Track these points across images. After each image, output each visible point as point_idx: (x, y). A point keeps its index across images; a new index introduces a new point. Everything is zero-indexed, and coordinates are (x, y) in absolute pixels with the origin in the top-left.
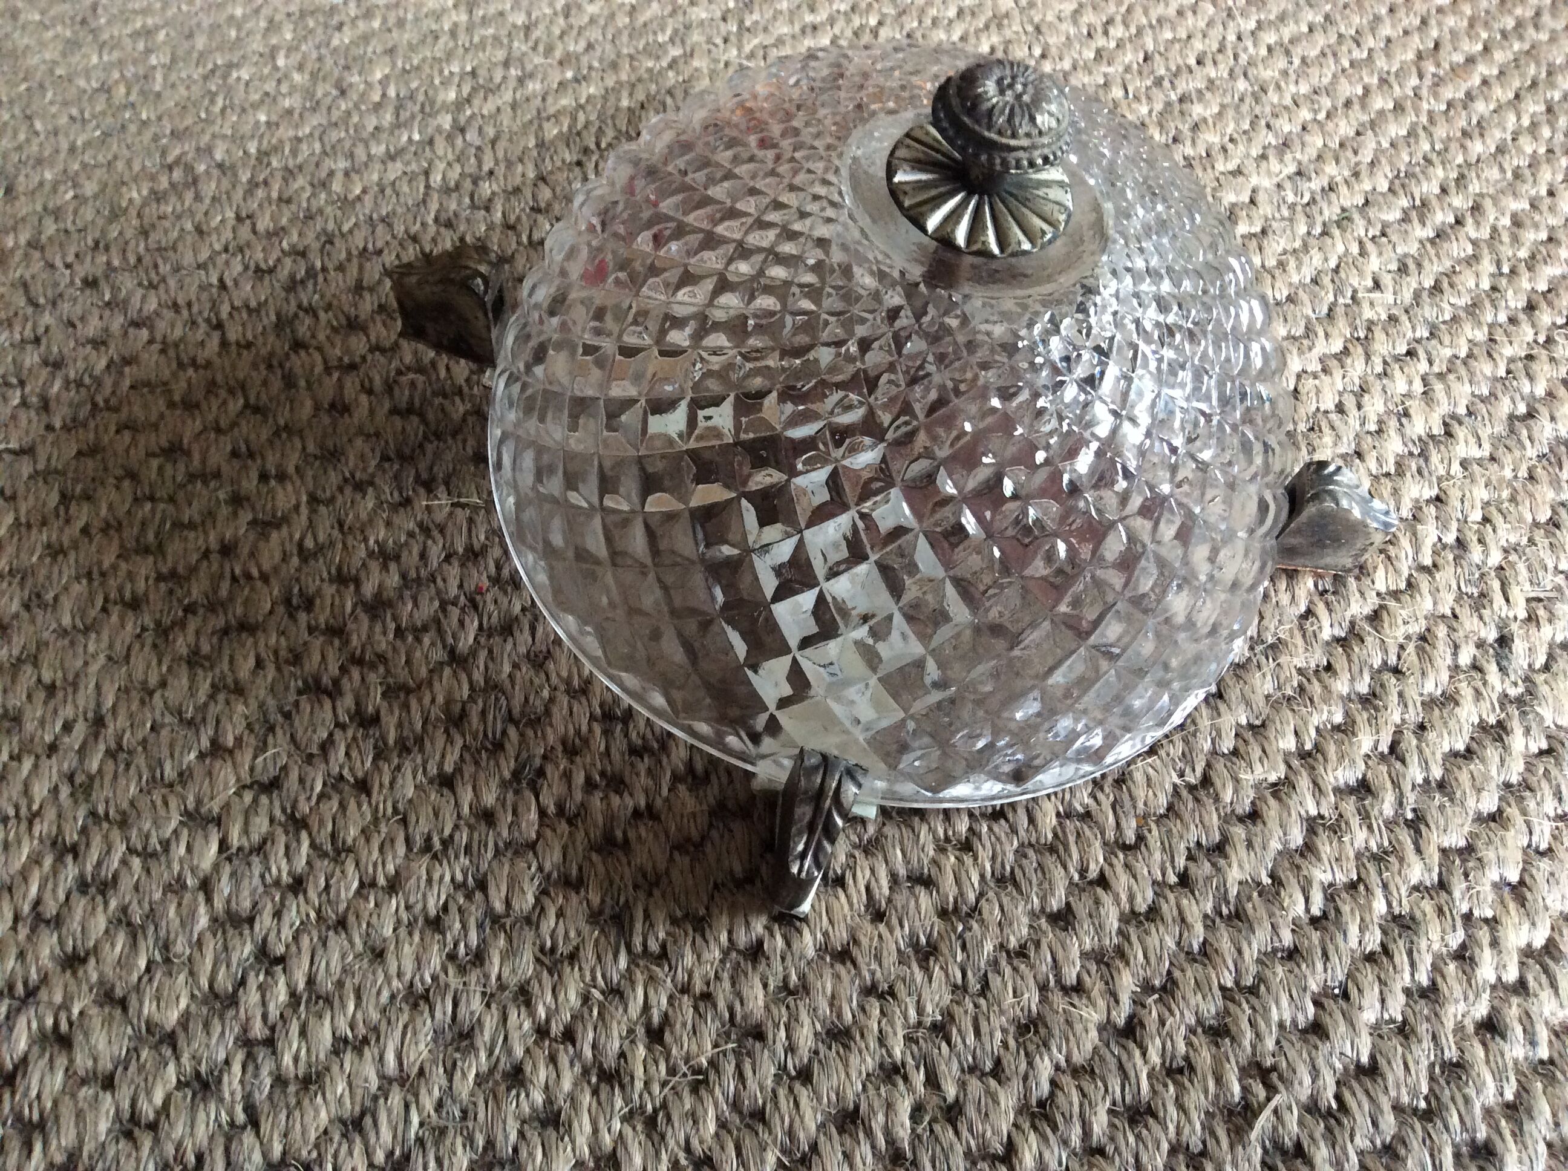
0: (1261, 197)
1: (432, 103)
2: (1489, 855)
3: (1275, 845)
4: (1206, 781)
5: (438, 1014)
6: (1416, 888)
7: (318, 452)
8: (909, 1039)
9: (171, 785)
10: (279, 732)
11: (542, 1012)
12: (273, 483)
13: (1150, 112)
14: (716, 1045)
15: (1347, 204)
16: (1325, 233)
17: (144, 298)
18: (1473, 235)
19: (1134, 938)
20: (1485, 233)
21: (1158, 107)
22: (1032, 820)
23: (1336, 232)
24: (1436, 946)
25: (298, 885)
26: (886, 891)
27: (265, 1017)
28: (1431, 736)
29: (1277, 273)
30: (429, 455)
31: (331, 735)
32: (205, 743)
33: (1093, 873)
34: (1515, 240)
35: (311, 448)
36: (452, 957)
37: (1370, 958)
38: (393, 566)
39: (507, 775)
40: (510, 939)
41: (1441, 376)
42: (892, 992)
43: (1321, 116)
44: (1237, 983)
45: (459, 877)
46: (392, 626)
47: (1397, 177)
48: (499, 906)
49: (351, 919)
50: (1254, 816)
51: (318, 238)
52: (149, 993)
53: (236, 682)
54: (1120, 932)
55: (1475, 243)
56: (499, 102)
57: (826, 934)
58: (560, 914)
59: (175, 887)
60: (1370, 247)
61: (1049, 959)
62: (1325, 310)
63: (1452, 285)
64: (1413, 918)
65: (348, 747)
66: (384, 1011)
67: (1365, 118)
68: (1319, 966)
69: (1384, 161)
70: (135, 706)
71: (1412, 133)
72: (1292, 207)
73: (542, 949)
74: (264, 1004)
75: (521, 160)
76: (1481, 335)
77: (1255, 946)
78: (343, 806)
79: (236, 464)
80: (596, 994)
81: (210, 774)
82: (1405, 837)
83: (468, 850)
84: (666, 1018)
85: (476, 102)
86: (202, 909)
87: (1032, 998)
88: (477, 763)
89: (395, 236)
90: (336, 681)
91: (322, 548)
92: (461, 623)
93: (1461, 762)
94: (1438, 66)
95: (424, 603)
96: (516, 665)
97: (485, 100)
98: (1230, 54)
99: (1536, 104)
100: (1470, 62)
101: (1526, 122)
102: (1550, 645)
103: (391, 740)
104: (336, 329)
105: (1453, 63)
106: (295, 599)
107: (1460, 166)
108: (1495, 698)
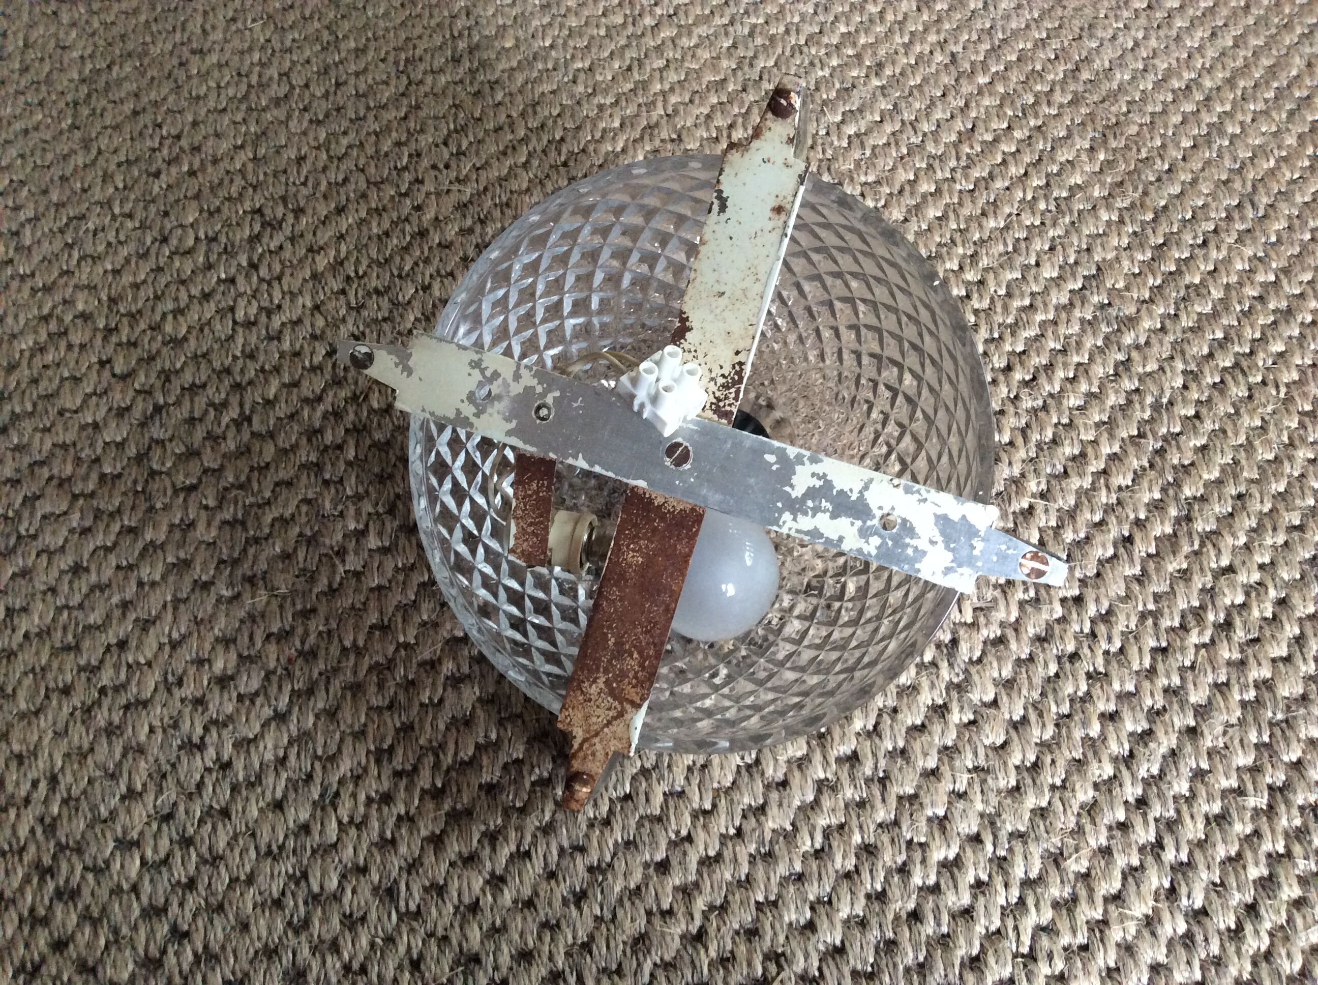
1: (233, 246)
2: (926, 801)
3: (797, 803)
4: (757, 762)
5: (284, 961)
6: (880, 825)
7: (175, 562)
8: (568, 954)
9: (105, 821)
10: (169, 778)
11: (346, 956)
12: (147, 588)
14: (452, 969)
17: (42, 441)
18: (977, 306)
19: (705, 876)
20: (986, 303)
22: (647, 800)
24: (889, 864)
25: (191, 885)
26: (556, 858)
27: (180, 972)
28: (900, 718)
30: (250, 557)
31: (202, 777)
32: (123, 789)
33: (684, 833)
34: (1006, 308)
35: (171, 559)
36: (290, 924)
37: (848, 875)
38: (232, 647)
39: (316, 797)
40: (324, 912)
42: (558, 925)
44: (766, 898)
45: (291, 871)
46: (235, 695)
48: (316, 889)
49: (226, 906)
50: (784, 784)
51: (158, 377)
52: (109, 962)
53: (138, 744)
54: (698, 872)
57: (518, 891)
58: (354, 892)
59: (117, 891)
61: (653, 894)
64: (876, 847)
65: (214, 786)
66: (251, 962)
67: (913, 203)
68: (816, 884)
70: (76, 766)
71: (945, 214)
73: (344, 915)
74: (179, 965)
75: (301, 292)
77: (778, 874)
78: (214, 828)
79: (121, 575)
80: (378, 941)
81: (129, 811)
82: (876, 790)
83: (294, 851)
84: (421, 956)
85: (265, 240)
86: (135, 904)
87: (642, 922)
88: (296, 791)
89: (214, 370)
90: (202, 738)
91: (184, 637)
92: (280, 688)
93: (917, 734)
94: (972, 147)
95: (254, 674)
96: (317, 717)
97: (271, 237)
98: (820, 149)
99: (1039, 178)
100: (996, 140)
101: (1029, 197)
102: (985, 643)
103: (241, 778)
104: (179, 457)
105: (983, 142)
106: (170, 678)
107: (975, 243)
108: (943, 686)
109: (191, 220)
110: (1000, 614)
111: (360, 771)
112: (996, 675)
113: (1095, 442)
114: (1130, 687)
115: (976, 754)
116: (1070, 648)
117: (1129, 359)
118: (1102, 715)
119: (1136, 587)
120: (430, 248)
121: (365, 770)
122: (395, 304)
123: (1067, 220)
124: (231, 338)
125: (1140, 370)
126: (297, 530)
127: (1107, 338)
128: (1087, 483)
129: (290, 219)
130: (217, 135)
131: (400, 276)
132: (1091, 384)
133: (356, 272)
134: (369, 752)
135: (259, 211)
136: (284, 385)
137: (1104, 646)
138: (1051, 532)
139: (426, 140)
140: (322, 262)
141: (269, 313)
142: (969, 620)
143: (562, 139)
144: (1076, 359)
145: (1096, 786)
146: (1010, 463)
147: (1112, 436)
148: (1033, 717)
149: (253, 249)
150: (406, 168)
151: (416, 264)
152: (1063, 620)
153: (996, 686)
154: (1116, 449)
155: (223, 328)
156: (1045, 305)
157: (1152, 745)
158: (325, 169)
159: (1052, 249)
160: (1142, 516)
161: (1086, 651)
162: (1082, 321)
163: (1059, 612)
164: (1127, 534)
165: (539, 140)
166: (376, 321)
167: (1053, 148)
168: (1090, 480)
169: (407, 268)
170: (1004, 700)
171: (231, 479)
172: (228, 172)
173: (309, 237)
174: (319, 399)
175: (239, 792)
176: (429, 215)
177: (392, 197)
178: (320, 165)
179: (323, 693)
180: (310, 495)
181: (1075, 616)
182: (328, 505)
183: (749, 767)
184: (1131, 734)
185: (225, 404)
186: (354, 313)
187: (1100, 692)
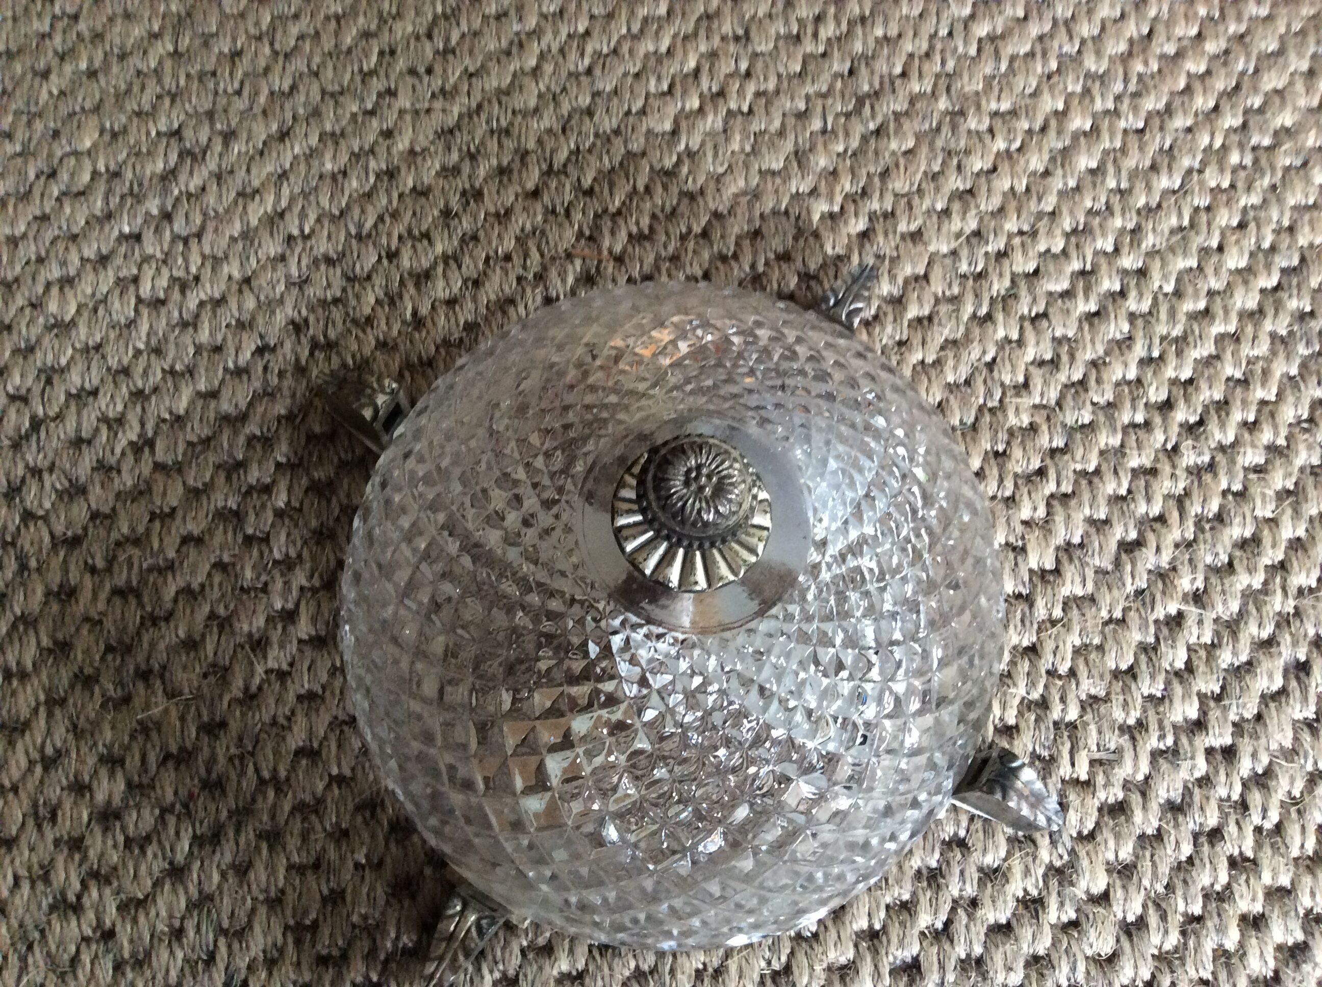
0: (936, 269)
4: (788, 968)
7: (51, 645)
10: (36, 949)
12: (15, 683)
13: (846, 150)
15: (1018, 272)
16: (989, 316)
18: (1133, 308)
21: (854, 143)
23: (1000, 314)
28: (979, 913)
29: (933, 373)
30: (145, 645)
31: (78, 950)
34: (1172, 312)
35: (45, 641)
41: (1065, 499)
43: (1015, 147)
46: (121, 839)
47: (1075, 231)
51: (38, 377)
55: (1133, 319)
60: (1029, 329)
62: (972, 418)
63: (1098, 379)
65: (92, 963)
69: (1065, 209)
71: (1102, 165)
72: (963, 281)
75: (226, 257)
76: (1113, 443)
85: (183, 177)
88: (194, 975)
89: (109, 369)
90: (79, 897)
91: (58, 753)
92: (177, 833)
93: (999, 938)
94: (1146, 63)
95: (146, 813)
96: (223, 875)
97: (191, 173)
98: (938, 58)
99: (1234, 116)
100: (1179, 55)
101: (1218, 144)
102: (1100, 810)
103: (126, 955)
104: (60, 494)
105: (1163, 57)
106: (42, 811)
107: (1138, 212)
108: (1041, 871)
109: (88, 144)
110: (1124, 771)
111: (276, 954)
112: (1111, 857)
113: (1273, 522)
114: (1285, 881)
115: (1074, 969)
116: (1212, 821)
118: (1244, 918)
119: (1306, 737)
120: (401, 196)
121: (281, 951)
122: (351, 279)
123: (1266, 182)
124: (131, 324)
126: (206, 609)
127: (1304, 366)
128: (1257, 582)
129: (218, 147)
130: (127, 16)
131: (359, 237)
132: (1276, 434)
133: (302, 231)
134: (287, 927)
135: (177, 134)
136: (199, 394)
137: (1256, 819)
138: (1203, 653)
139: (404, 28)
140: (256, 212)
141: (184, 287)
142: (1084, 777)
143: (587, 33)
144: (1260, 393)
146: (1158, 549)
147: (1297, 514)
148: (1153, 919)
149: (166, 191)
150: (373, 73)
151: (381, 218)
152: (1205, 782)
153: (1108, 871)
154: (1301, 532)
155: (122, 309)
156: (1226, 311)
157: (1306, 968)
158: (267, 70)
159: (1242, 226)
161: (1232, 827)
162: (1273, 336)
163: (1201, 767)
164: (1303, 658)
165: (556, 33)
166: (323, 303)
167: (1257, 71)
168: (1262, 577)
169: (369, 224)
170: (1118, 894)
171: (125, 530)
172: (139, 73)
173: (241, 174)
174: (243, 417)
175: (123, 974)
176: (402, 144)
177: (354, 116)
178: (262, 63)
179: (232, 843)
180: (226, 558)
181: (1222, 777)
182: (249, 574)
183: (775, 975)
184: (1279, 948)
185: (120, 421)
186: (295, 291)
187: (1244, 887)
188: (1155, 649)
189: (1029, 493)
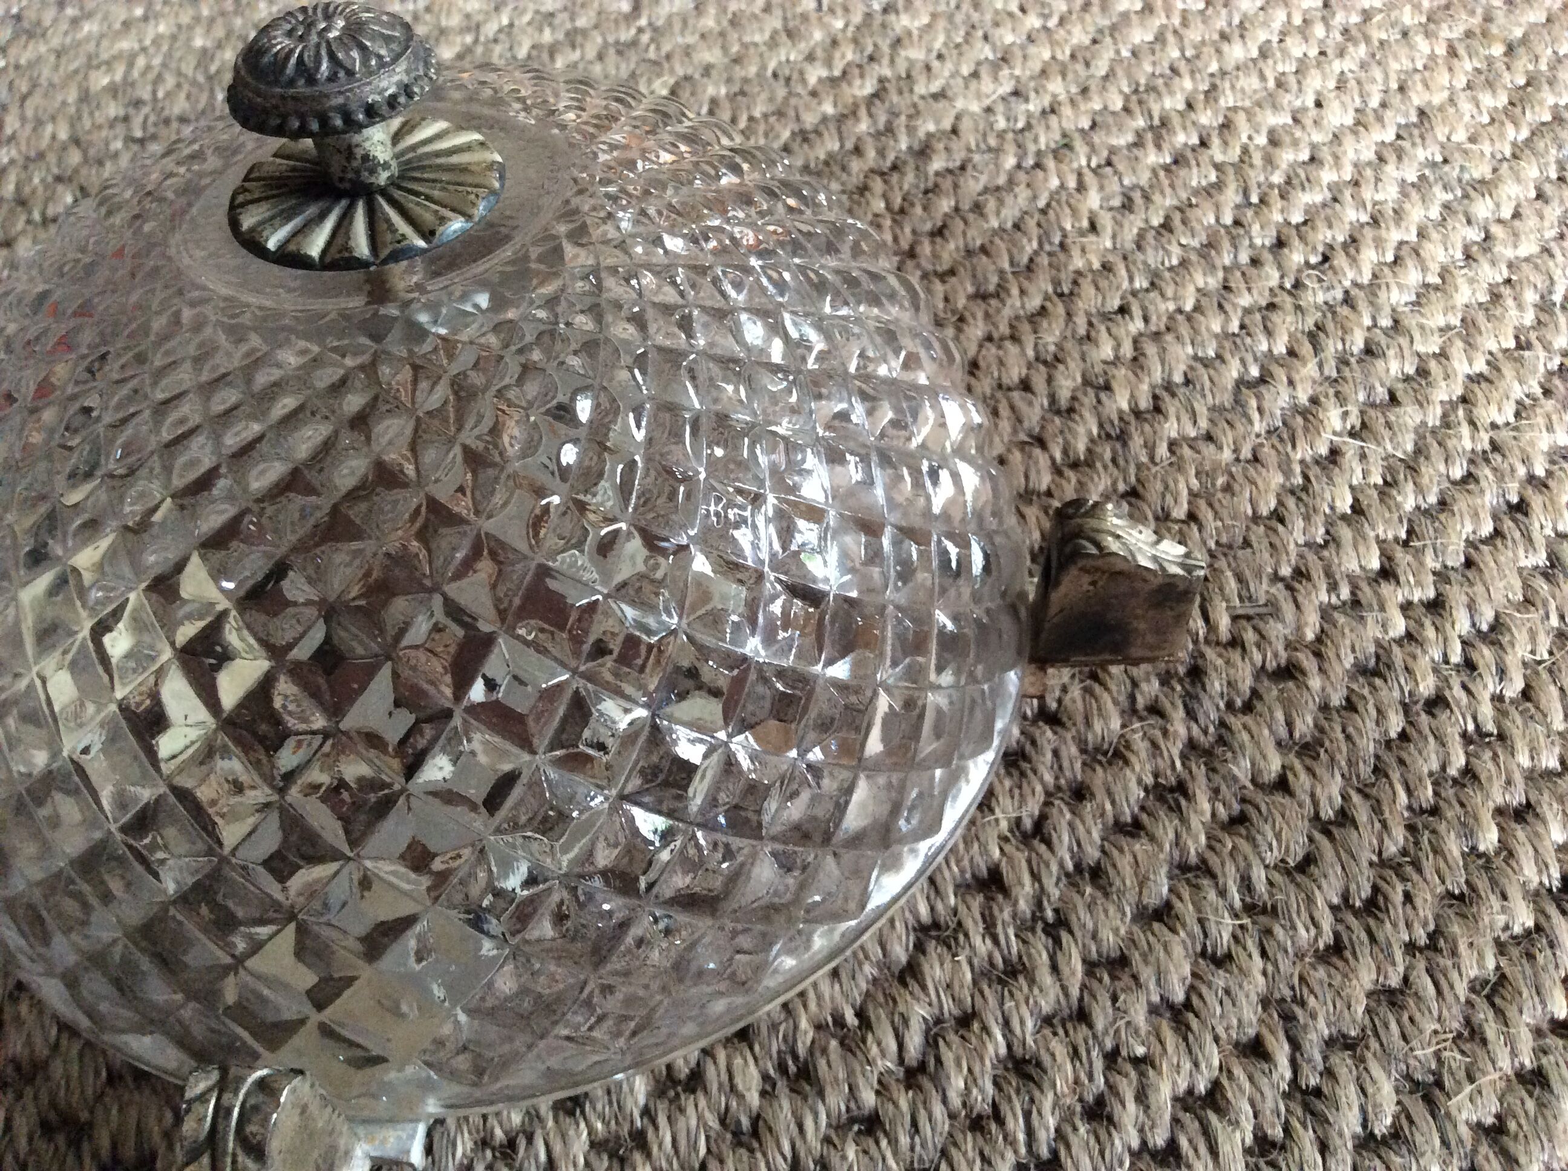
0: (966, 125)
2: (1146, 970)
6: (1047, 1021)
13: (847, 25)
15: (1069, 126)
16: (1038, 165)
18: (1219, 158)
19: (662, 1120)
20: (1235, 154)
21: (857, 18)
23: (1050, 163)
24: (1066, 1100)
28: (1089, 807)
29: (971, 217)
34: (1269, 161)
37: (977, 1124)
41: (1157, 336)
43: (1052, 23)
47: (1136, 91)
54: (646, 1112)
55: (1218, 167)
56: (43, 49)
60: (1089, 178)
61: (543, 1157)
62: (1025, 260)
63: (1184, 222)
64: (1039, 1065)
67: (1106, 22)
69: (1120, 73)
71: (1160, 38)
72: (1001, 135)
76: (1213, 282)
77: (823, 1117)
82: (1040, 950)
93: (1124, 839)
101: (1297, 21)
102: (1257, 674)
107: (1212, 75)
110: (1284, 627)
112: (1282, 731)
116: (1428, 688)
117: (1488, 237)
118: (1499, 811)
119: (1542, 586)
123: (1362, 50)
125: (1509, 253)
127: (1446, 208)
128: (1434, 417)
132: (1424, 270)
138: (1375, 494)
142: (1225, 635)
144: (1395, 234)
145: (1501, 947)
147: (1470, 346)
148: (1362, 812)
152: (1408, 640)
153: (1284, 751)
154: (1481, 366)
156: (1337, 159)
159: (1341, 86)
160: (1540, 471)
161: (1458, 692)
162: (1402, 182)
163: (1399, 625)
164: (1515, 500)
168: (1439, 411)
170: (1301, 778)
181: (1430, 633)
187: (1490, 765)
188: (1305, 489)
189: (1108, 329)
